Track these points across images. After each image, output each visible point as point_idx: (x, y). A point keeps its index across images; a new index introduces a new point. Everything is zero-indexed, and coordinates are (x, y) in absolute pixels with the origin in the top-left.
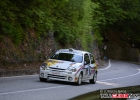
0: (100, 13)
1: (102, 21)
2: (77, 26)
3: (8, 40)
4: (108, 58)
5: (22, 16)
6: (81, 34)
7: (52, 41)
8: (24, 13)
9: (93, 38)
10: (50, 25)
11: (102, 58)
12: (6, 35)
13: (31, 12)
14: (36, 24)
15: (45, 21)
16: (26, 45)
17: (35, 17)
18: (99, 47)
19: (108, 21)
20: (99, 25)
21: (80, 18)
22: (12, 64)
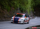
0: (33, 2)
1: (34, 4)
2: (26, 6)
3: (6, 11)
4: (36, 16)
5: (10, 3)
6: (27, 8)
7: (19, 11)
8: (10, 2)
9: (31, 10)
10: (18, 6)
11: (34, 16)
12: (5, 9)
13: (13, 2)
14: (14, 6)
15: (17, 5)
16: (11, 12)
17: (14, 4)
18: (33, 12)
19: (36, 4)
20: (33, 6)
21: (27, 4)
22: (7, 18)
